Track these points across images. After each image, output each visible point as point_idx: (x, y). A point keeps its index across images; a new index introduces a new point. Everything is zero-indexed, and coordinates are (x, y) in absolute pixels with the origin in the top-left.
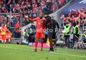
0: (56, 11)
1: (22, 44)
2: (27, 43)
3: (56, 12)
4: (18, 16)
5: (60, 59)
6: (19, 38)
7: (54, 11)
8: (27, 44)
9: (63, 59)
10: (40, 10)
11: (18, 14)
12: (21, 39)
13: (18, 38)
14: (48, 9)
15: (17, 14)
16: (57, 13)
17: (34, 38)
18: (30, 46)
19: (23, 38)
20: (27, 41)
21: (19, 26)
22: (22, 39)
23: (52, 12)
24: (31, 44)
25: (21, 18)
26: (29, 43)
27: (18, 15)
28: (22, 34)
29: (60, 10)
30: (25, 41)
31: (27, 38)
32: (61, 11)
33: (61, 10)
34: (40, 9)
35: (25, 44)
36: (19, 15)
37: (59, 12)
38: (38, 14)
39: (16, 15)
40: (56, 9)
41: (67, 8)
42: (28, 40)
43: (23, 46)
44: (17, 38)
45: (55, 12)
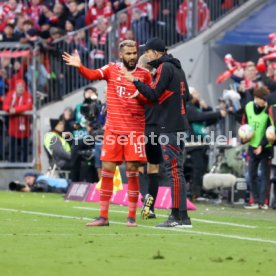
0: (200, 32)
1: (40, 188)
2: (63, 183)
3: (200, 39)
4: (19, 59)
5: (220, 261)
6: (25, 161)
7: (189, 34)
8: (64, 191)
9: (236, 258)
10: (124, 30)
11: (18, 45)
12: (32, 165)
13: (19, 161)
14: (162, 23)
15: (14, 50)
16: (206, 43)
17: (93, 160)
18: (75, 198)
19: (44, 159)
20: (62, 176)
21: (24, 103)
22: (38, 166)
23: (179, 39)
24: (79, 189)
25: (33, 67)
26: (69, 186)
27: (16, 55)
28: (35, 142)
29: (217, 26)
30: (51, 177)
31: (62, 162)
32: (223, 34)
33: (222, 29)
34: (122, 25)
35: (51, 190)
36: (24, 54)
37: (213, 36)
38: (112, 45)
39: (10, 55)
40: (201, 23)
41: (252, 17)
42: (67, 173)
43: (43, 199)
44: (13, 160)
45: (194, 36)
